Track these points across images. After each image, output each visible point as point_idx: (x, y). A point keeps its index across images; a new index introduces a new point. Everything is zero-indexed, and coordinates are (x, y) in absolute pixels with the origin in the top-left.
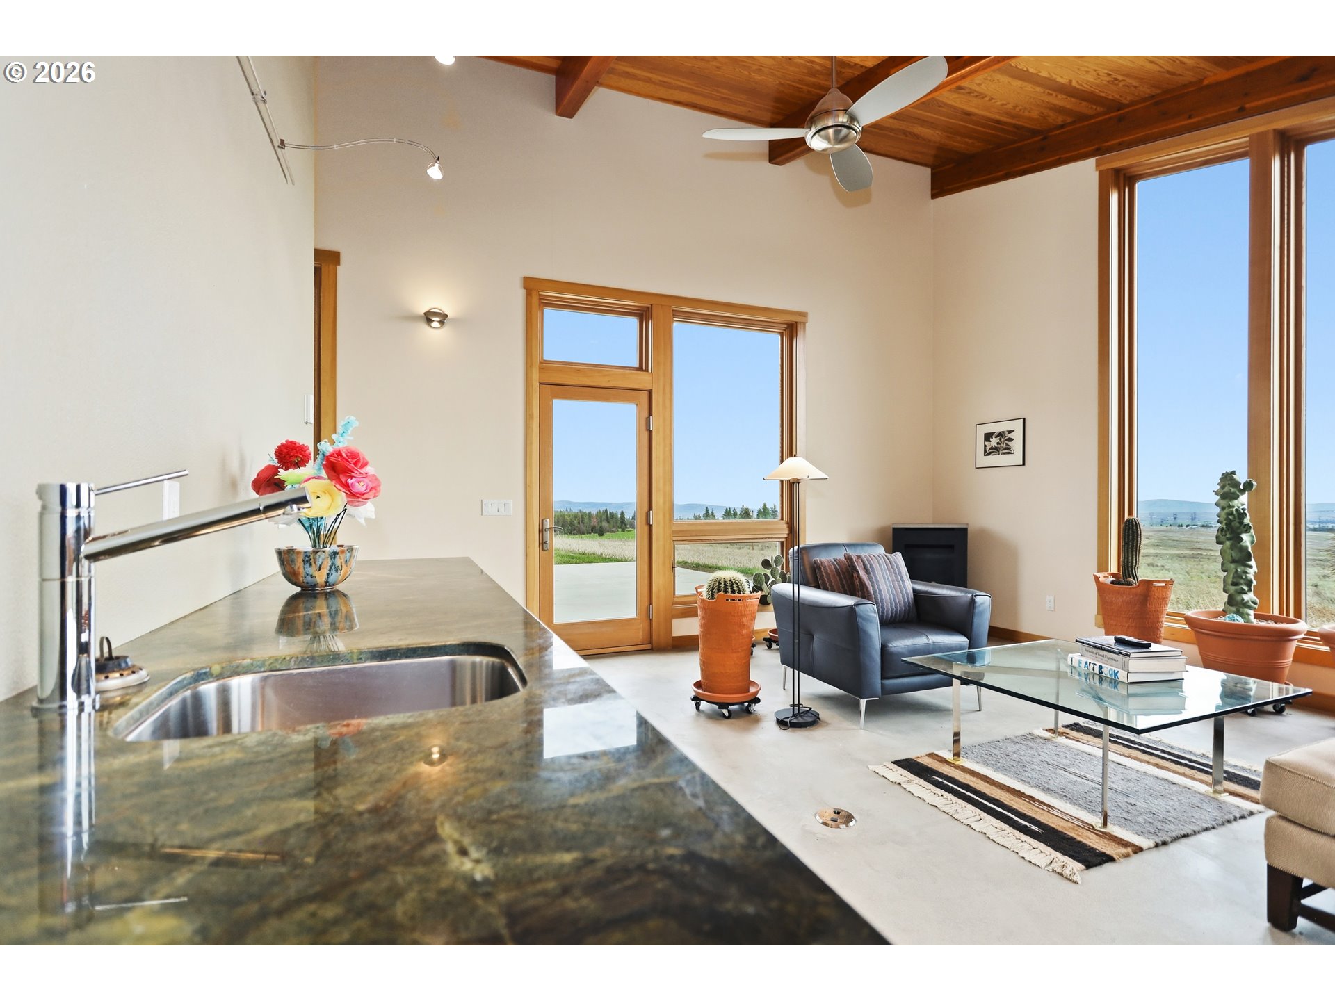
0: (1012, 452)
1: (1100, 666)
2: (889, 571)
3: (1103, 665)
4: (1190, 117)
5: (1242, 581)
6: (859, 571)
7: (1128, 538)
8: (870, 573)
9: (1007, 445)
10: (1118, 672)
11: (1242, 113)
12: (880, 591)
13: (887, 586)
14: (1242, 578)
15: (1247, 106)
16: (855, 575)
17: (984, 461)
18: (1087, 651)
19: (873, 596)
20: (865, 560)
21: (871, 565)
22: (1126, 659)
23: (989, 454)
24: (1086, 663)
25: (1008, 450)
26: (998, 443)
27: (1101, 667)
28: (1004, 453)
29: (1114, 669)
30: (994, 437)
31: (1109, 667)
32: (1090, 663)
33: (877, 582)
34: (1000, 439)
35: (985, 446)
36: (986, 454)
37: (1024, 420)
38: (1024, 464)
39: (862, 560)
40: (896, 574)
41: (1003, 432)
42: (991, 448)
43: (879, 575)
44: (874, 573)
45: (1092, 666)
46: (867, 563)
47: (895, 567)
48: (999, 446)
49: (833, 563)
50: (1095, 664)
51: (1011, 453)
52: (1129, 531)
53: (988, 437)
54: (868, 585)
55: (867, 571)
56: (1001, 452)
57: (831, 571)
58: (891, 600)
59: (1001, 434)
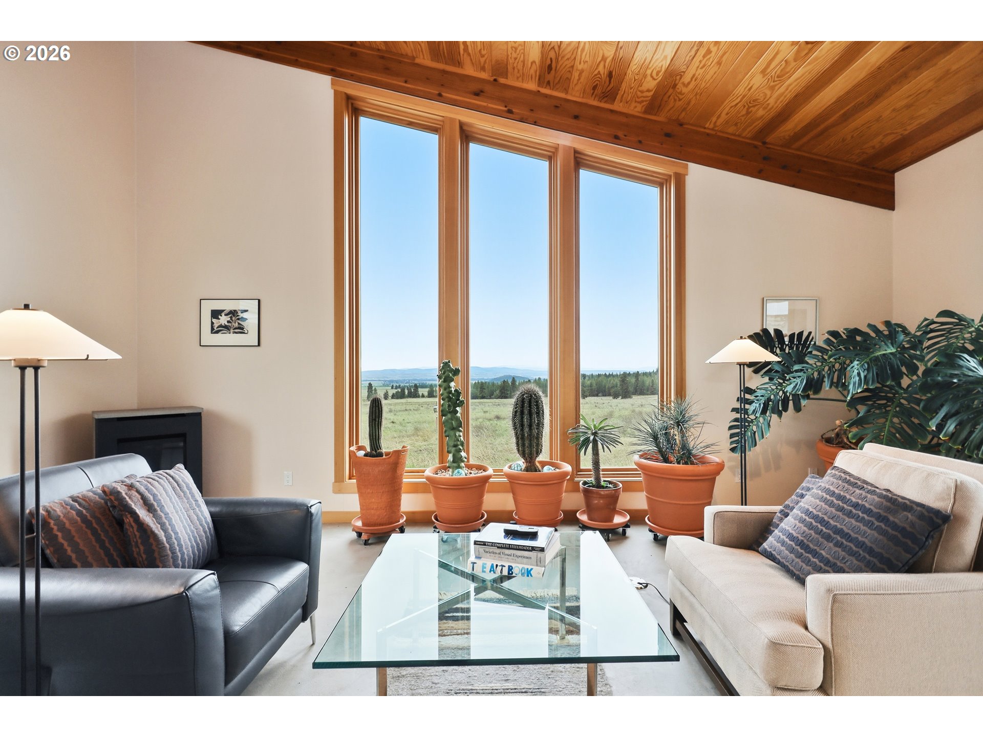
0: (246, 332)
1: (509, 566)
2: (179, 496)
3: (513, 565)
4: (406, 82)
5: (459, 443)
6: (138, 511)
7: (375, 415)
8: (155, 510)
9: (239, 324)
10: (532, 569)
11: (439, 97)
12: (176, 533)
13: (182, 521)
14: (458, 441)
15: (444, 94)
16: (128, 520)
17: (209, 338)
18: (487, 552)
19: (167, 545)
20: (142, 489)
21: (154, 496)
22: (540, 554)
23: (217, 332)
24: (492, 565)
25: (241, 330)
26: (228, 322)
27: (510, 568)
28: (236, 333)
29: (526, 567)
30: (223, 314)
31: (521, 566)
32: (497, 565)
33: (170, 520)
34: (231, 318)
35: (212, 323)
36: (213, 331)
37: (259, 301)
38: (259, 345)
39: (138, 491)
40: (188, 499)
41: (235, 311)
42: (221, 326)
43: (169, 508)
44: (162, 507)
45: (499, 568)
46: (147, 494)
47: (185, 489)
48: (230, 324)
49: (72, 508)
50: (503, 566)
51: (244, 333)
52: (376, 408)
53: (216, 314)
54: (156, 532)
55: (149, 507)
56: (232, 331)
57: (72, 521)
58: (190, 539)
59: (233, 313)
